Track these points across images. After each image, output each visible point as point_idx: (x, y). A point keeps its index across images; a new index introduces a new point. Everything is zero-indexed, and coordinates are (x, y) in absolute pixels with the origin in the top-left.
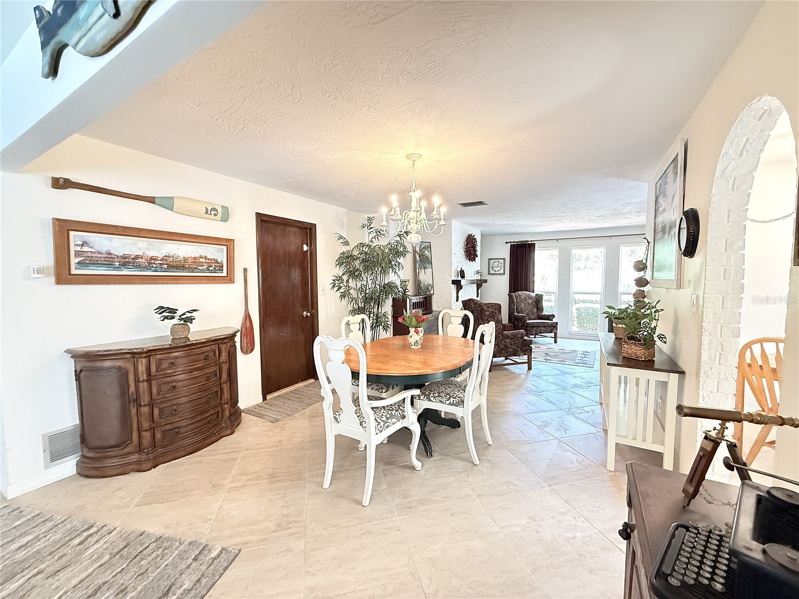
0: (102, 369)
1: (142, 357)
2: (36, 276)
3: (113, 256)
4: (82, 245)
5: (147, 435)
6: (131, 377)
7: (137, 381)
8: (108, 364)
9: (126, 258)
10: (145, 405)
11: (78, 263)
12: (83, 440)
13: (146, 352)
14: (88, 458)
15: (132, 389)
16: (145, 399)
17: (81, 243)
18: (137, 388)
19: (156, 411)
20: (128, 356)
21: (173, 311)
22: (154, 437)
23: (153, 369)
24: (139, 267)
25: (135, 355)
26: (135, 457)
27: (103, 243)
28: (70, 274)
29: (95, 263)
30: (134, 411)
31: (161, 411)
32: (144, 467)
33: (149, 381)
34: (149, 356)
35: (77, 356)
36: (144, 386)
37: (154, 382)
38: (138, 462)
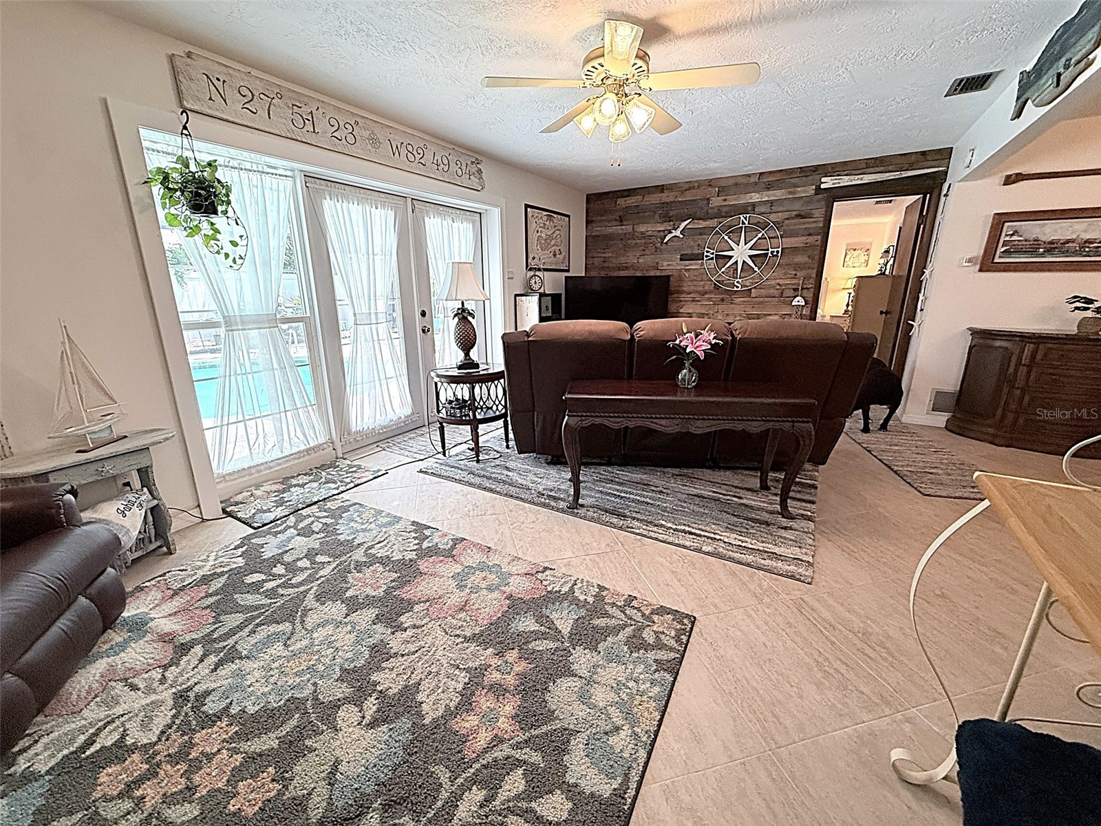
0: (991, 347)
1: (1031, 343)
2: (967, 264)
3: (1039, 242)
4: (1012, 235)
5: (1010, 416)
6: (1014, 359)
7: (1019, 364)
8: (998, 343)
9: (1053, 243)
10: (1018, 388)
11: (1003, 252)
12: (958, 401)
13: (1036, 338)
14: (957, 418)
15: (1011, 370)
16: (1020, 383)
17: (1012, 232)
18: (1016, 371)
19: (1027, 399)
20: (1017, 339)
21: (1091, 301)
22: (1016, 420)
23: (1039, 357)
24: (1067, 253)
25: (1024, 338)
26: (991, 430)
27: (1033, 230)
28: (993, 263)
29: (1019, 251)
30: (1006, 390)
31: (1032, 399)
32: (997, 441)
33: (1029, 367)
34: (1039, 343)
35: (975, 333)
36: (1023, 370)
37: (1034, 369)
38: (994, 436)
